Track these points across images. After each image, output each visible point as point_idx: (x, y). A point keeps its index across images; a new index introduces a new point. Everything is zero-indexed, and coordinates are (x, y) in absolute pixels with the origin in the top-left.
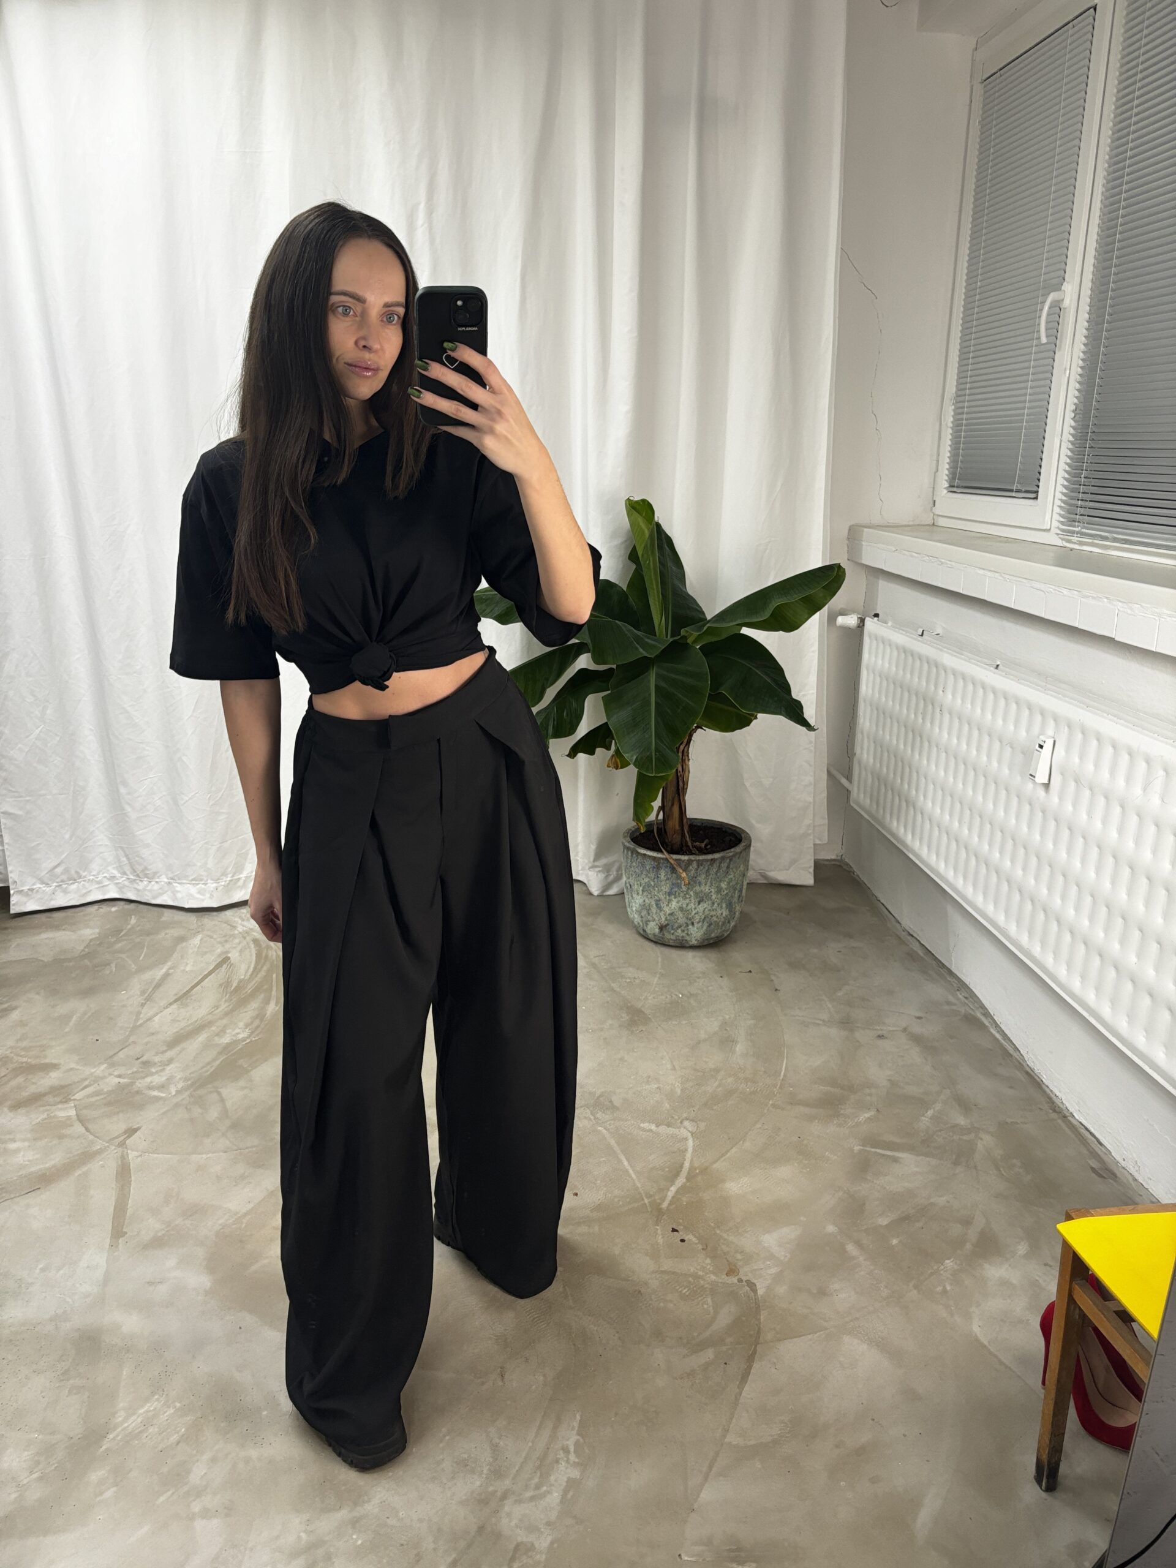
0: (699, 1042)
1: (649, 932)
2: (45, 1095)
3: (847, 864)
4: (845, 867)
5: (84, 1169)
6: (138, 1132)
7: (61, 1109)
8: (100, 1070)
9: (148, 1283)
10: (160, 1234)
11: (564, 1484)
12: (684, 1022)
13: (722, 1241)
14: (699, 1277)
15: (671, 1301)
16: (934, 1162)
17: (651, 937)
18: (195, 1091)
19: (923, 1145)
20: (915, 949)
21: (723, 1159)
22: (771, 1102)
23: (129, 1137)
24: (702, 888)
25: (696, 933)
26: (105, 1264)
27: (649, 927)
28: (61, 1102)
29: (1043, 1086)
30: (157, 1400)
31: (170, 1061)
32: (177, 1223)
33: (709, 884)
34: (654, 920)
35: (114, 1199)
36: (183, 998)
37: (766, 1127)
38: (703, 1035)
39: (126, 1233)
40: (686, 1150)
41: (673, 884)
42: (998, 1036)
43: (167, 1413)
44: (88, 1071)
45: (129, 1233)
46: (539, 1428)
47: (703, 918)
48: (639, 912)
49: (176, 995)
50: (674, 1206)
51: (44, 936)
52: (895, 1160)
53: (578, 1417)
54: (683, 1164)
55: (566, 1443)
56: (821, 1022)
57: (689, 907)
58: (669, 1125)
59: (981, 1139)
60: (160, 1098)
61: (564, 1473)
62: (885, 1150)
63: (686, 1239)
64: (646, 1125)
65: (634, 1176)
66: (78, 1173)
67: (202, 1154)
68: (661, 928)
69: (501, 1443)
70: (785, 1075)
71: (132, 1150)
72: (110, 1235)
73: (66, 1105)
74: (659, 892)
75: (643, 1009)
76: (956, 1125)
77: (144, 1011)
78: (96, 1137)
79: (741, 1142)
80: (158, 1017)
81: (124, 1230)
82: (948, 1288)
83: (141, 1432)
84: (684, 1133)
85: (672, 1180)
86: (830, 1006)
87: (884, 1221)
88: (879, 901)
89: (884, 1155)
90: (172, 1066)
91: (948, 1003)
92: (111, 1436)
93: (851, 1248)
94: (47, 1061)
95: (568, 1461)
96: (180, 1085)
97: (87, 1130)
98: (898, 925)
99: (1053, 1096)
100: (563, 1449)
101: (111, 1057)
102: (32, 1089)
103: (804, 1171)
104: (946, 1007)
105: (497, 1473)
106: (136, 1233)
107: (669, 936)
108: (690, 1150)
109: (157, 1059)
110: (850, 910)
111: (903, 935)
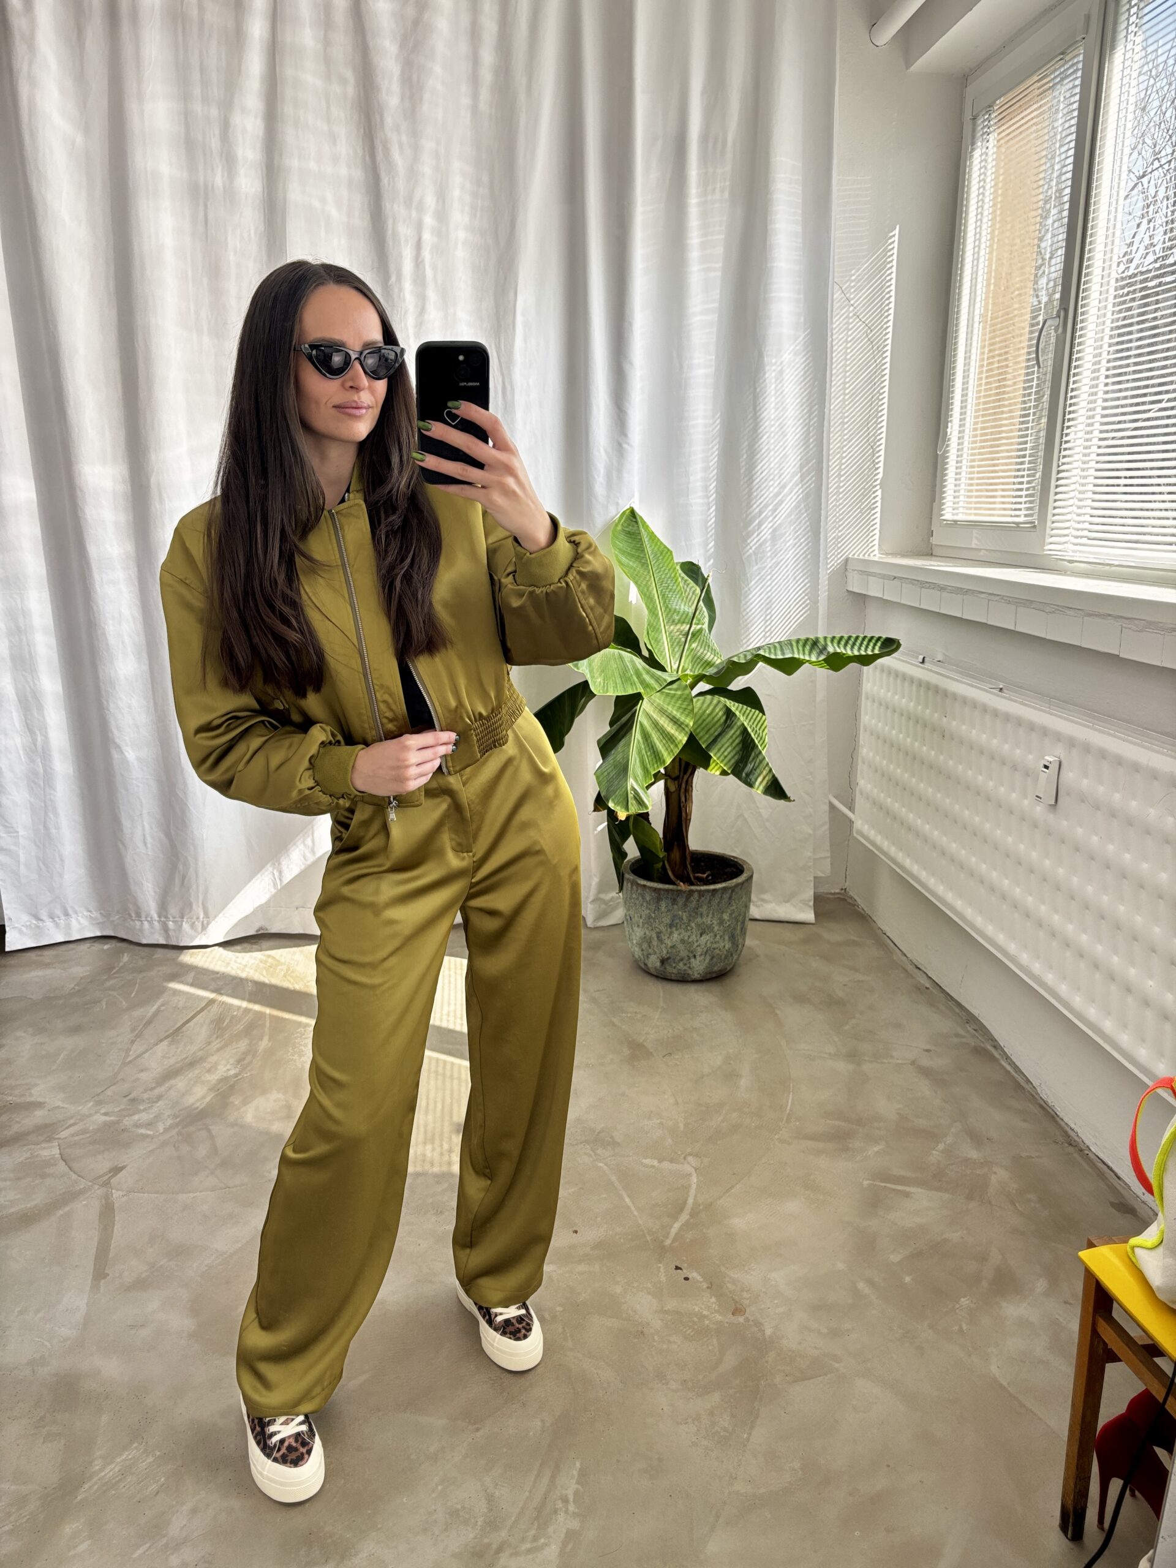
0: (702, 1077)
1: (650, 965)
2: (28, 1133)
3: (851, 897)
4: (849, 900)
5: (67, 1209)
6: (124, 1171)
7: (44, 1148)
8: (86, 1108)
9: (129, 1326)
10: (143, 1275)
11: (563, 1536)
12: (687, 1056)
13: (727, 1279)
14: (705, 1317)
15: (675, 1342)
16: (946, 1196)
17: (652, 971)
18: (183, 1128)
19: (935, 1180)
20: (922, 982)
21: (728, 1195)
22: (777, 1137)
23: (113, 1176)
24: (704, 919)
25: (698, 966)
26: (85, 1306)
27: (650, 960)
28: (45, 1141)
29: (1058, 1119)
30: (136, 1448)
31: (159, 1097)
32: (162, 1263)
33: (710, 915)
34: (655, 953)
35: (96, 1239)
36: (175, 1034)
37: (771, 1162)
38: (706, 1070)
39: (108, 1275)
40: (690, 1186)
41: (675, 916)
42: (1009, 1068)
43: (148, 1461)
44: (72, 1109)
45: (111, 1275)
46: (538, 1476)
47: (705, 949)
48: (640, 945)
49: (166, 1031)
50: (678, 1243)
51: (34, 974)
52: (907, 1195)
53: (578, 1465)
54: (686, 1200)
55: (564, 1492)
56: (826, 1056)
57: (690, 940)
58: (672, 1161)
59: (995, 1173)
60: (148, 1136)
61: (563, 1523)
62: (898, 1185)
63: (690, 1277)
64: (648, 1161)
65: (636, 1213)
66: (61, 1212)
67: (190, 1192)
68: (663, 961)
69: (497, 1493)
70: (791, 1110)
71: (117, 1190)
72: (91, 1277)
73: (50, 1145)
74: (660, 923)
75: (645, 1044)
76: (967, 1160)
77: (134, 1047)
78: (79, 1176)
79: (746, 1178)
80: (147, 1054)
81: (106, 1272)
82: (965, 1328)
83: (118, 1482)
84: (688, 1168)
85: (675, 1217)
86: (836, 1039)
87: (895, 1258)
88: (883, 933)
89: (894, 1190)
90: (161, 1103)
91: (957, 1035)
92: (86, 1486)
93: (861, 1285)
94: (32, 1099)
95: (566, 1512)
96: (169, 1122)
97: (70, 1168)
98: (904, 958)
99: (1068, 1129)
100: (561, 1499)
101: (98, 1095)
102: (16, 1129)
103: (812, 1206)
104: (955, 1040)
105: (492, 1524)
106: (117, 1275)
107: (671, 970)
108: (694, 1186)
109: (145, 1096)
110: (855, 943)
111: (910, 967)
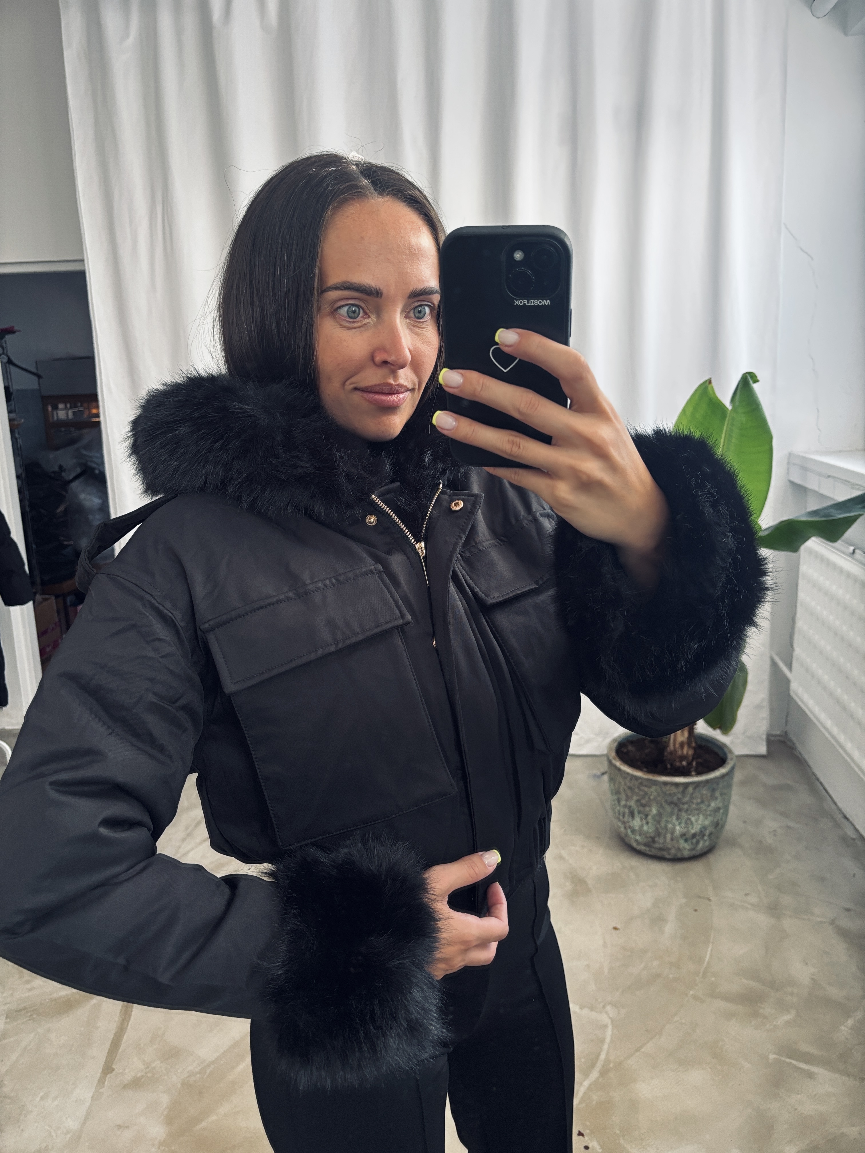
3: (791, 741)
4: (788, 743)
9: (118, 1126)
10: (139, 1075)
19: (841, 1061)
20: (849, 833)
21: (637, 1054)
22: (691, 992)
26: (90, 1100)
32: (155, 1065)
35: (113, 1032)
37: (683, 1021)
38: (637, 912)
39: (114, 1069)
40: (605, 1038)
45: (116, 1070)
50: (584, 1105)
52: (810, 1076)
54: (598, 1055)
56: (749, 906)
58: (592, 1008)
62: (800, 1062)
63: (590, 1147)
70: (709, 963)
72: (101, 1070)
75: (586, 880)
79: (657, 1036)
81: (114, 1066)
84: (605, 1019)
85: (586, 1072)
86: (760, 889)
88: (818, 779)
89: (798, 1068)
98: (834, 806)
103: (716, 1078)
106: (121, 1071)
108: (608, 1040)
110: (788, 788)
111: (839, 817)
